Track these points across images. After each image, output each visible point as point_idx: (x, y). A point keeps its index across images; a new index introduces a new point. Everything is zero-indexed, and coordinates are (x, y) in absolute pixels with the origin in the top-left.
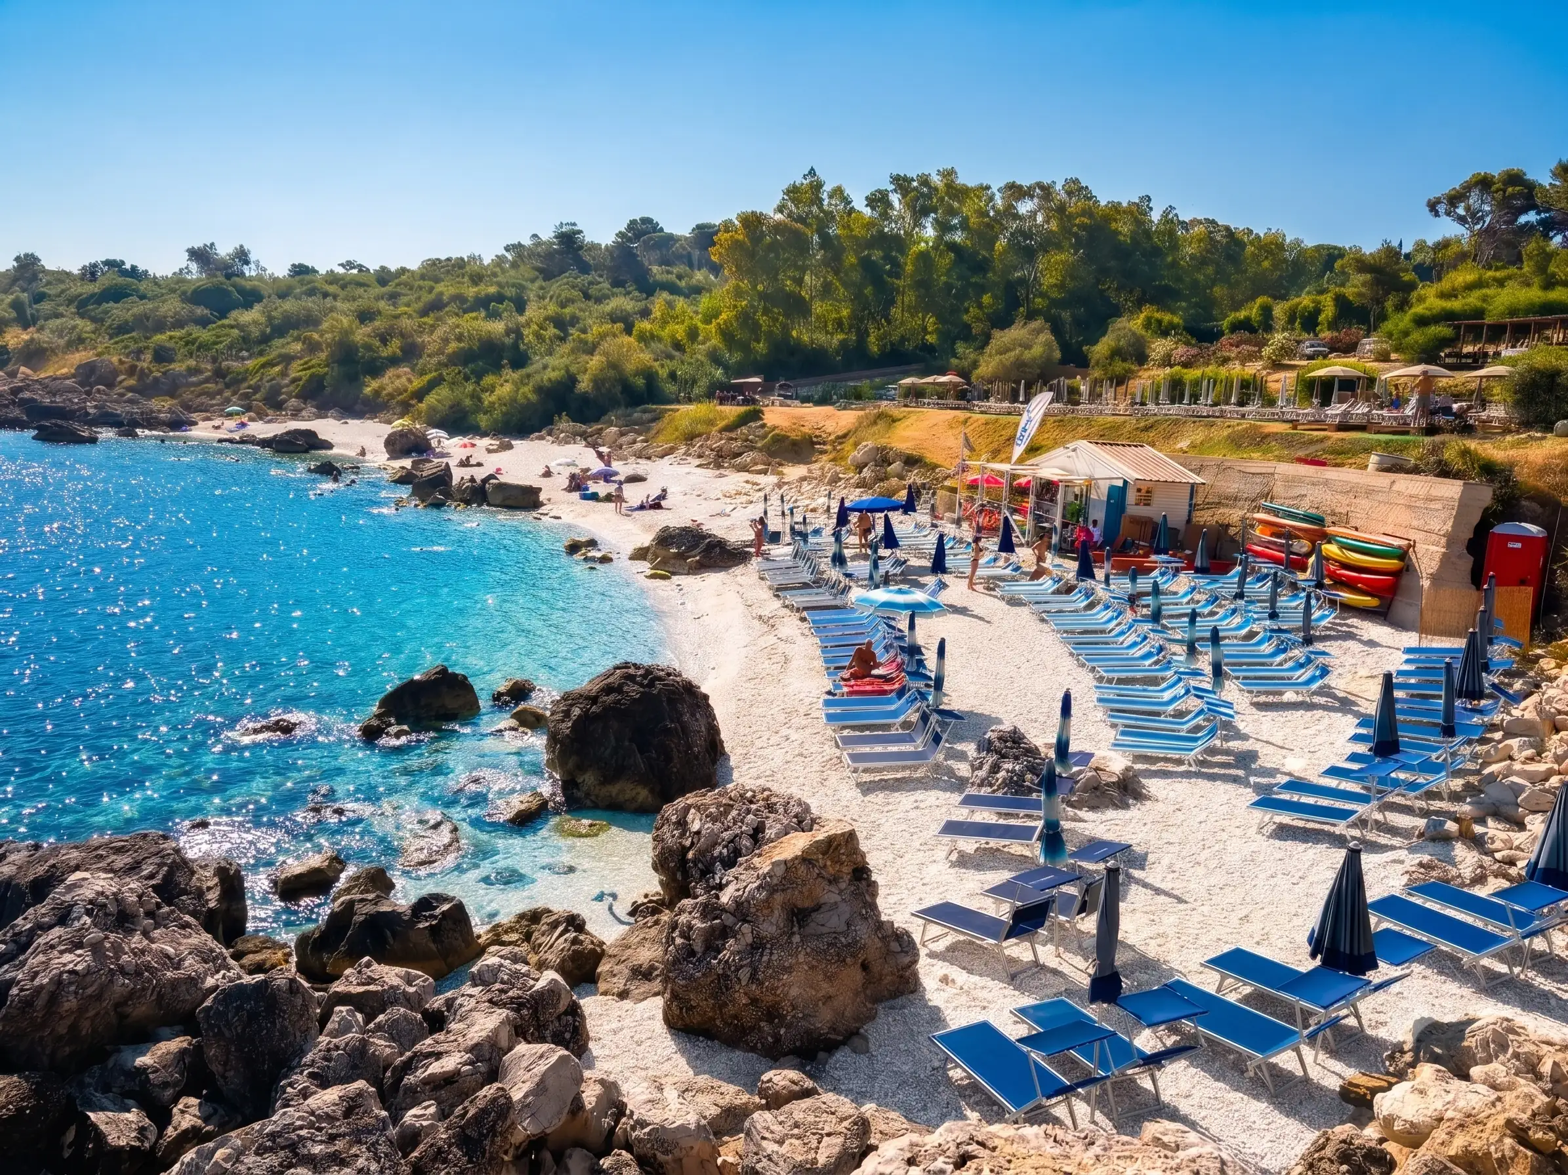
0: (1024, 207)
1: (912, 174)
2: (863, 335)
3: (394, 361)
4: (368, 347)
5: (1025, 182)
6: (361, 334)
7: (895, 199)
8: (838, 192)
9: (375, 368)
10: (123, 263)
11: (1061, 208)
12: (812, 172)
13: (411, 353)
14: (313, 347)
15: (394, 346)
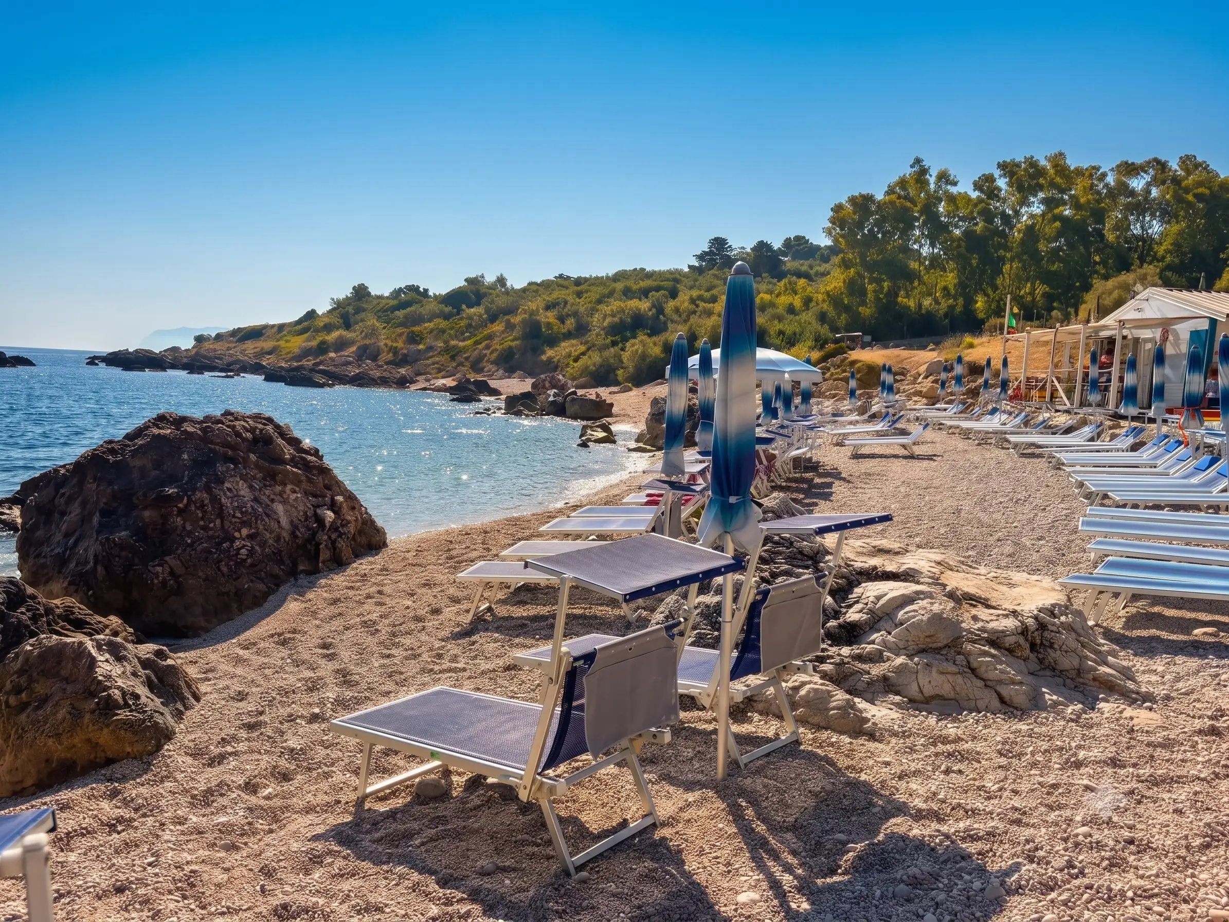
0: (1137, 184)
1: (1020, 158)
2: (969, 301)
3: (568, 335)
4: (549, 325)
5: (1138, 159)
6: (550, 317)
7: (1002, 183)
8: (944, 177)
9: (553, 342)
10: (418, 287)
11: (1176, 181)
12: (918, 161)
13: (581, 330)
14: (510, 327)
15: (570, 323)
